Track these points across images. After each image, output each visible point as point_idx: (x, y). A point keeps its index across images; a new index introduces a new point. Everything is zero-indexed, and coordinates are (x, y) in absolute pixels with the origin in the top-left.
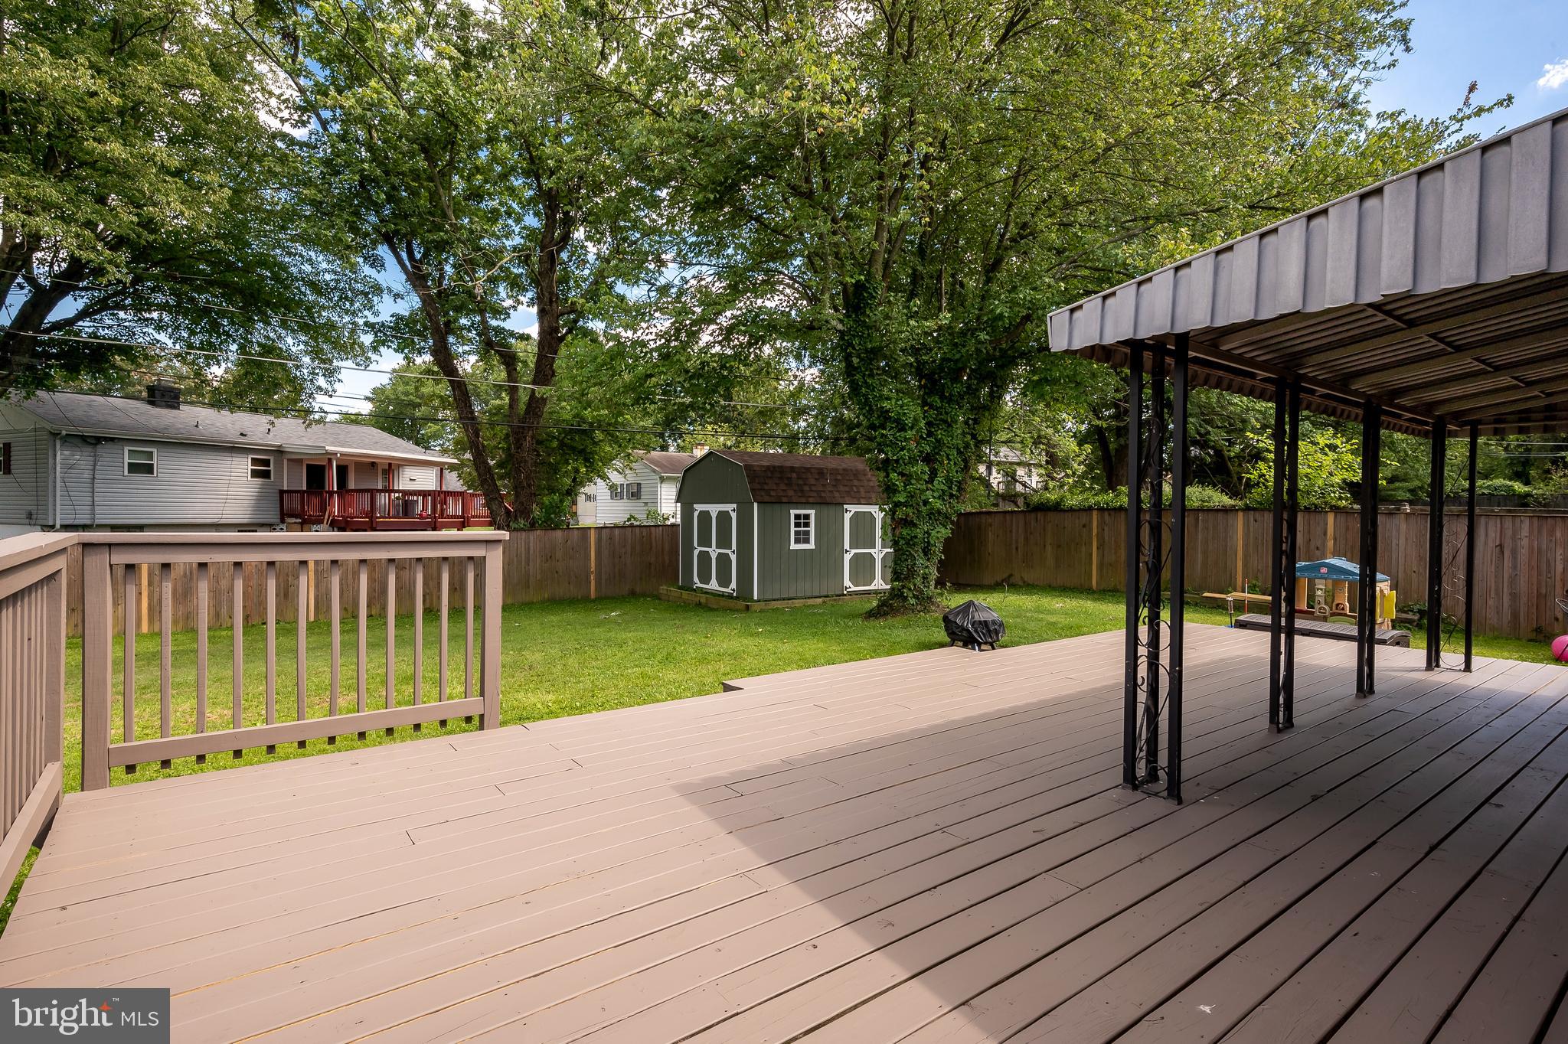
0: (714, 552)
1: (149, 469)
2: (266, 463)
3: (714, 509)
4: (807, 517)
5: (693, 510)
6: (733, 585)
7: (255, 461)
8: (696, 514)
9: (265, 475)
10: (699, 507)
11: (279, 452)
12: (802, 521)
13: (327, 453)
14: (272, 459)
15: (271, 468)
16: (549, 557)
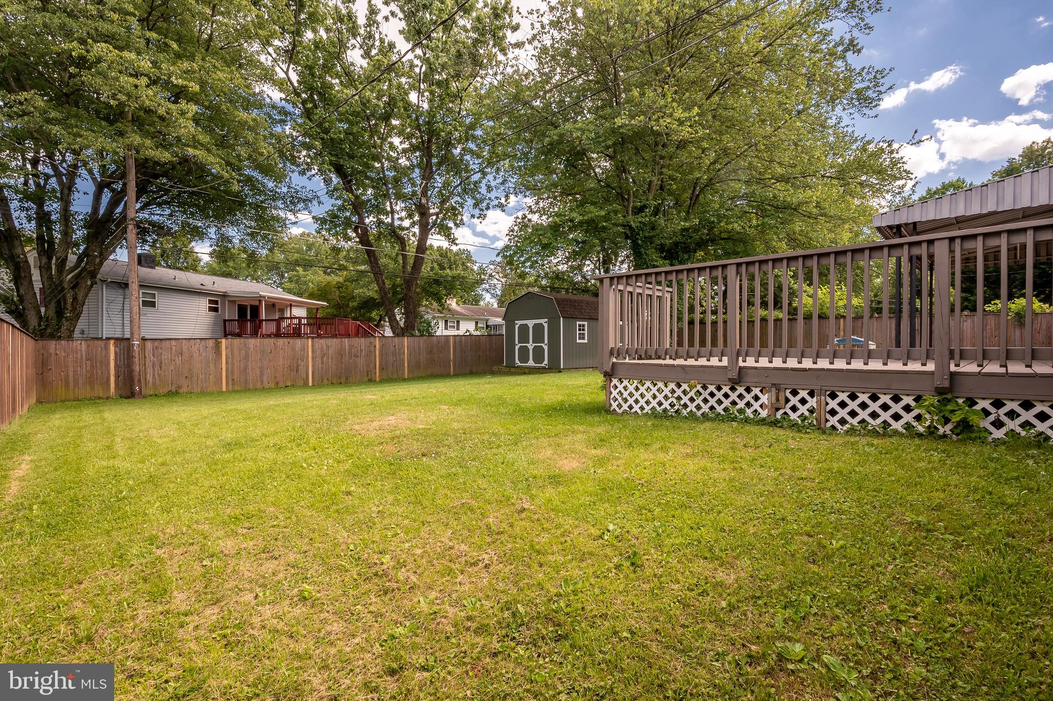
0: (531, 346)
1: (152, 304)
2: (216, 302)
3: (531, 323)
4: (583, 326)
5: (514, 325)
6: (546, 362)
7: (211, 302)
8: (517, 327)
9: (215, 310)
10: (519, 323)
11: (224, 296)
12: (582, 328)
13: (261, 296)
14: (219, 300)
15: (219, 306)
16: (430, 352)
